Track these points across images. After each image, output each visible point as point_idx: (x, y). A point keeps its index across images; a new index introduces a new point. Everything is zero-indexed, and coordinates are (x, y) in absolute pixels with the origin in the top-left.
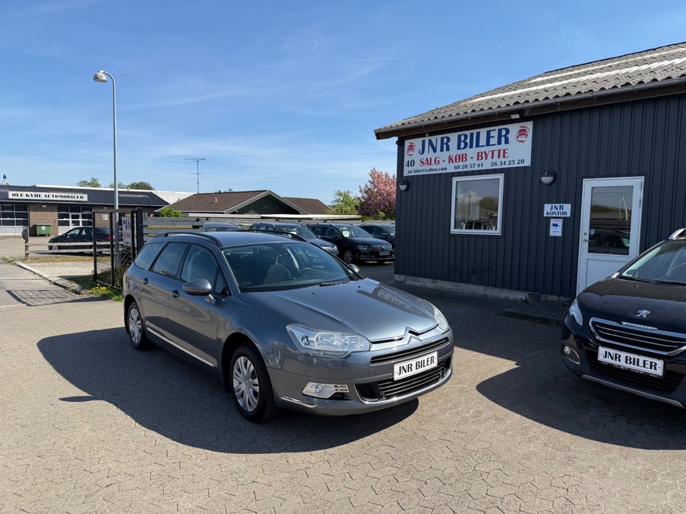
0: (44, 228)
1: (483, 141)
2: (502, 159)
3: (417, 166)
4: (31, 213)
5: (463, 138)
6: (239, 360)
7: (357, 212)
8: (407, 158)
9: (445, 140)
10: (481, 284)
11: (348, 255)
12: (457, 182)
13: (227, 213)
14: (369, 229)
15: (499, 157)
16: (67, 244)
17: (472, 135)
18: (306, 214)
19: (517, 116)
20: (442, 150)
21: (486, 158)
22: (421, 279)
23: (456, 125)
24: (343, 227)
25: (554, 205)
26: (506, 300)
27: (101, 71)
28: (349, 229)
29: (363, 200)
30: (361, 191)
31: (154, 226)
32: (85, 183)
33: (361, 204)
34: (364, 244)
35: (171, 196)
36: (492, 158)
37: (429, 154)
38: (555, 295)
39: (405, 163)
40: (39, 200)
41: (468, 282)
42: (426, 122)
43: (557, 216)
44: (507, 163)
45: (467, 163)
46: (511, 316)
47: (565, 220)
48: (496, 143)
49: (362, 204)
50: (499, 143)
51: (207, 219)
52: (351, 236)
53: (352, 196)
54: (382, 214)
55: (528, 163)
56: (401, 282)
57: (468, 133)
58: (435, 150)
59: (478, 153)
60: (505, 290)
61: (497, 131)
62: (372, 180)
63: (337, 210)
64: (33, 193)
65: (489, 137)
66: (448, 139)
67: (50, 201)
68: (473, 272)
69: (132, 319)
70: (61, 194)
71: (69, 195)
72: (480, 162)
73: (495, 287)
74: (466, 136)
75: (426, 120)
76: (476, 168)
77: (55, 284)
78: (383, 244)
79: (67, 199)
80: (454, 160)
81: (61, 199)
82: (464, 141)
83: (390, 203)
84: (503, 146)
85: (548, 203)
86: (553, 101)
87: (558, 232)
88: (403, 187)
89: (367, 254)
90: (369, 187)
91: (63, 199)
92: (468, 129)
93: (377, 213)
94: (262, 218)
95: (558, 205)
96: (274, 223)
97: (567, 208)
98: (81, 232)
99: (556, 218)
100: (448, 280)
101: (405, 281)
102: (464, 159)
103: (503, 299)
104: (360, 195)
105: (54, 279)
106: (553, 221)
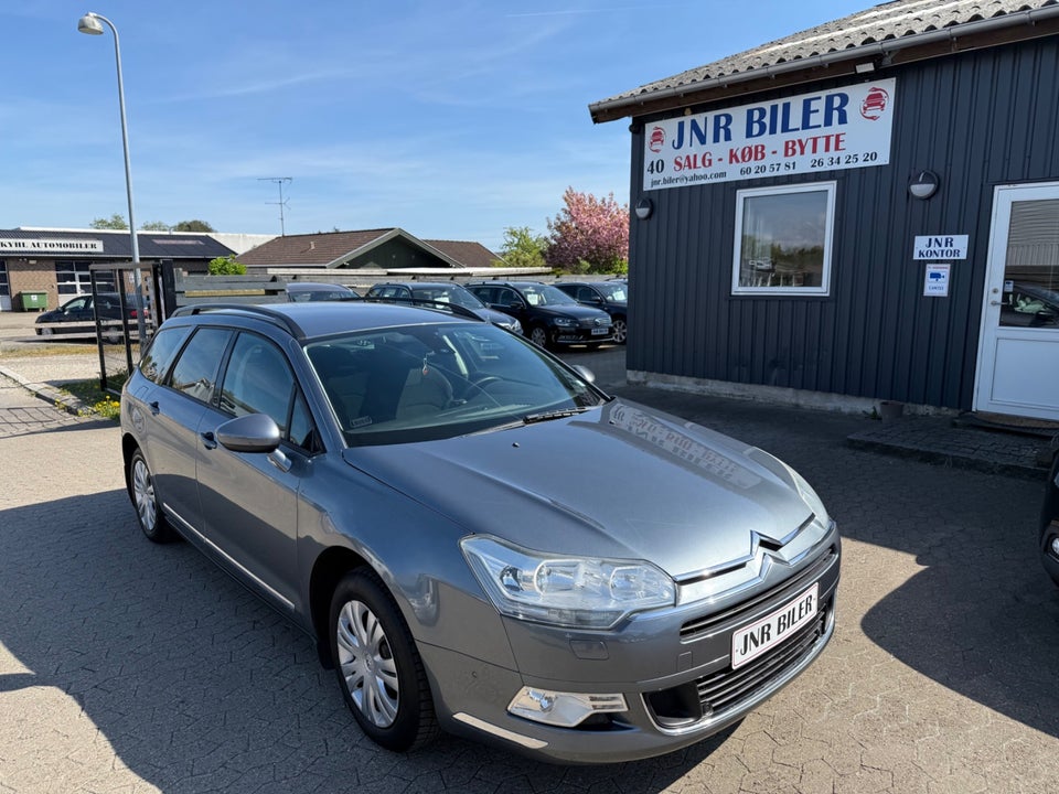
0: (34, 298)
1: (796, 119)
2: (833, 153)
3: (670, 171)
4: (11, 273)
5: (756, 115)
6: (348, 606)
7: (544, 262)
8: (649, 157)
9: (723, 121)
10: (789, 386)
11: (538, 334)
12: (745, 199)
13: (331, 267)
14: (571, 290)
15: (827, 149)
16: (63, 325)
17: (774, 109)
18: (460, 266)
19: (869, 67)
20: (716, 139)
21: (802, 153)
22: (676, 378)
23: (746, 90)
24: (527, 287)
25: (933, 238)
26: (837, 414)
27: (91, 14)
28: (538, 291)
29: (553, 242)
30: (549, 227)
31: (196, 293)
32: (103, 223)
33: (549, 249)
34: (564, 316)
35: (241, 241)
36: (814, 151)
37: (692, 148)
38: (929, 404)
39: (647, 165)
40: (23, 252)
41: (764, 381)
42: (688, 86)
43: (940, 258)
44: (843, 160)
45: (766, 162)
46: (861, 449)
47: (955, 265)
48: (822, 123)
49: (552, 249)
50: (828, 122)
51: (295, 277)
52: (541, 302)
53: (533, 236)
54: (585, 264)
55: (884, 159)
56: (638, 383)
57: (767, 105)
58: (703, 140)
59: (787, 143)
60: (835, 397)
61: (824, 99)
62: (568, 208)
63: (511, 260)
64: (13, 241)
65: (807, 112)
66: (729, 119)
67: (42, 253)
68: (775, 363)
69: (139, 481)
70: (59, 242)
71: (72, 242)
72: (790, 160)
73: (816, 390)
74: (762, 112)
75: (689, 81)
76: (783, 172)
77: (38, 396)
78: (596, 315)
79: (69, 249)
80: (740, 159)
81: (59, 249)
82: (759, 121)
83: (598, 246)
84: (836, 128)
85: (922, 234)
86: (946, 33)
87: (941, 288)
88: (642, 212)
89: (570, 333)
90: (563, 219)
91: (63, 249)
92: (767, 99)
93: (577, 262)
94: (389, 274)
95: (940, 238)
96: (411, 283)
97: (961, 243)
98: (87, 304)
99: (937, 262)
100: (727, 378)
101: (645, 383)
102: (760, 156)
103: (831, 412)
104: (548, 234)
105: (36, 388)
106: (930, 269)
